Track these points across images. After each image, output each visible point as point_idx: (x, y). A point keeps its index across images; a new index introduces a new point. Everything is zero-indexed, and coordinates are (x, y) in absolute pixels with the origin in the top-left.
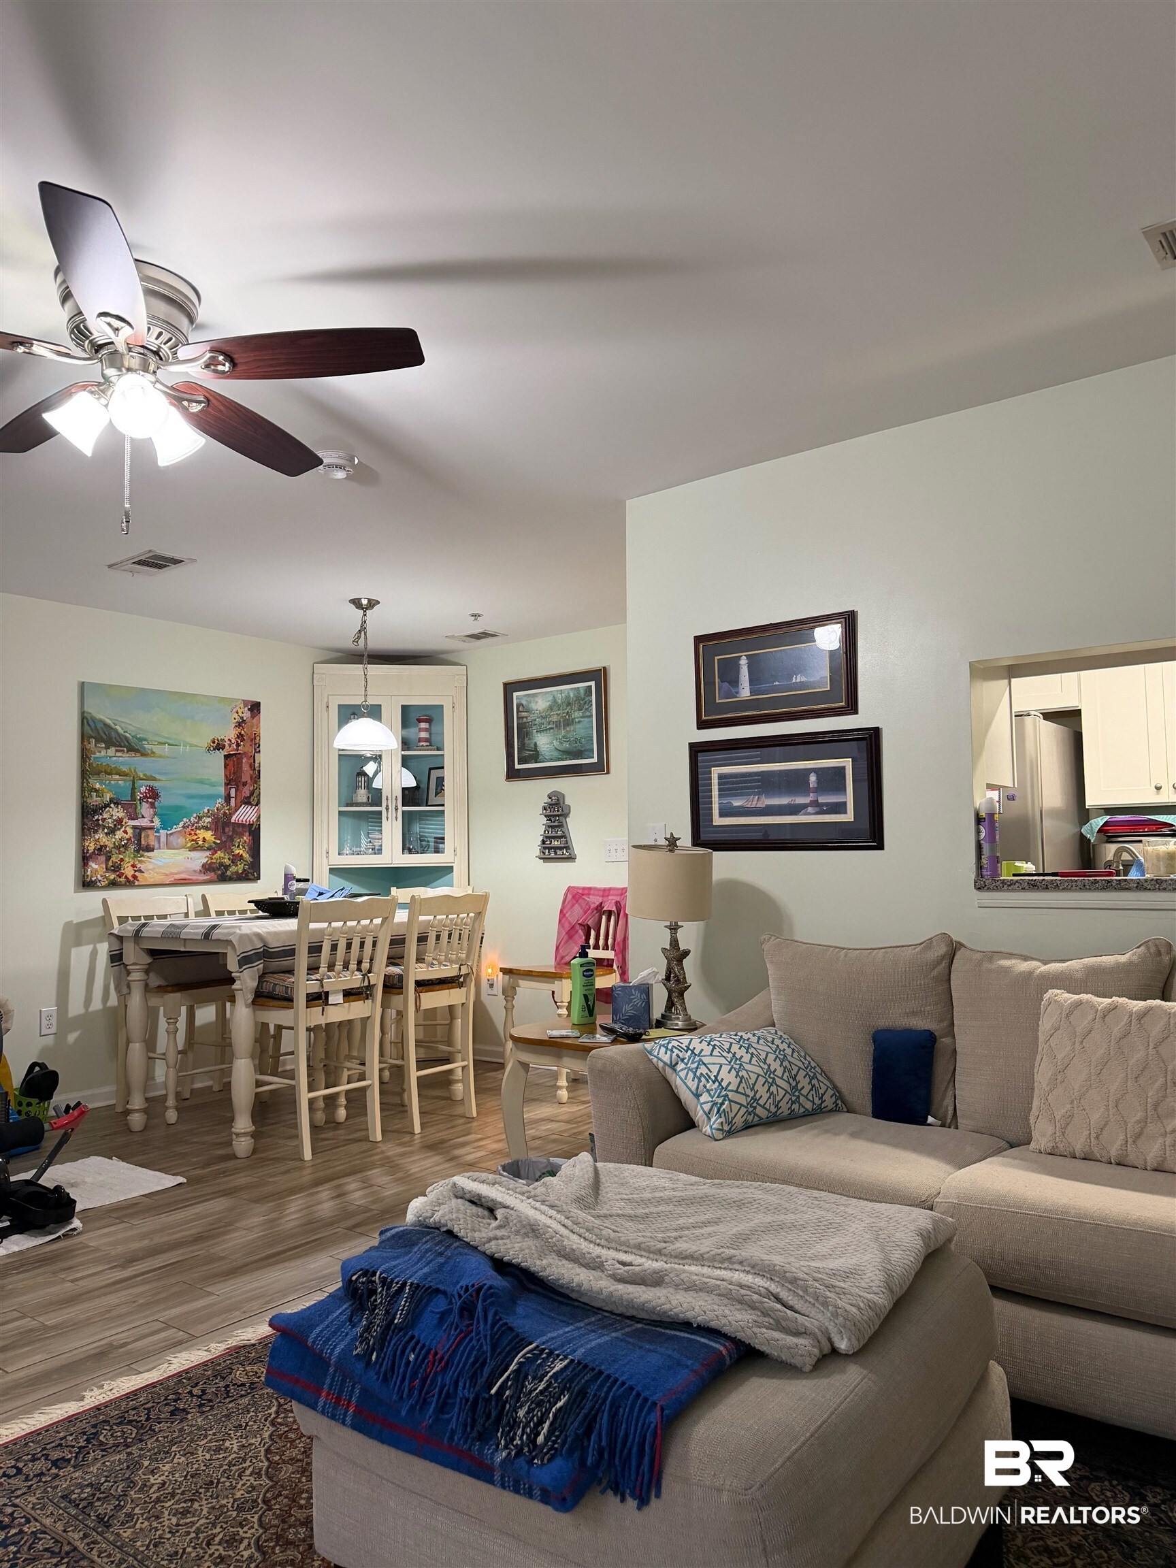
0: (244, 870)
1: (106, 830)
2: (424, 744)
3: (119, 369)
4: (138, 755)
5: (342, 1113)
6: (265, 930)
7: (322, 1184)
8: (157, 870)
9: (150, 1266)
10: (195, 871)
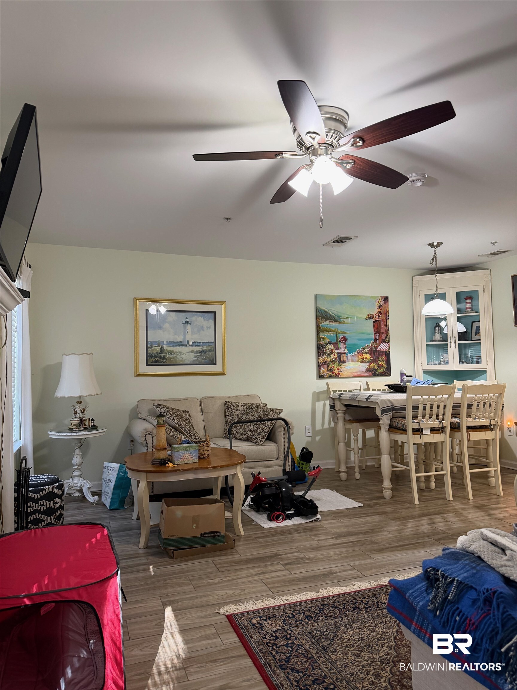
0: (384, 371)
1: (327, 355)
2: (469, 310)
3: (316, 156)
4: (338, 323)
5: (433, 485)
6: (392, 398)
7: (423, 516)
8: (347, 371)
9: (347, 540)
10: (363, 372)
